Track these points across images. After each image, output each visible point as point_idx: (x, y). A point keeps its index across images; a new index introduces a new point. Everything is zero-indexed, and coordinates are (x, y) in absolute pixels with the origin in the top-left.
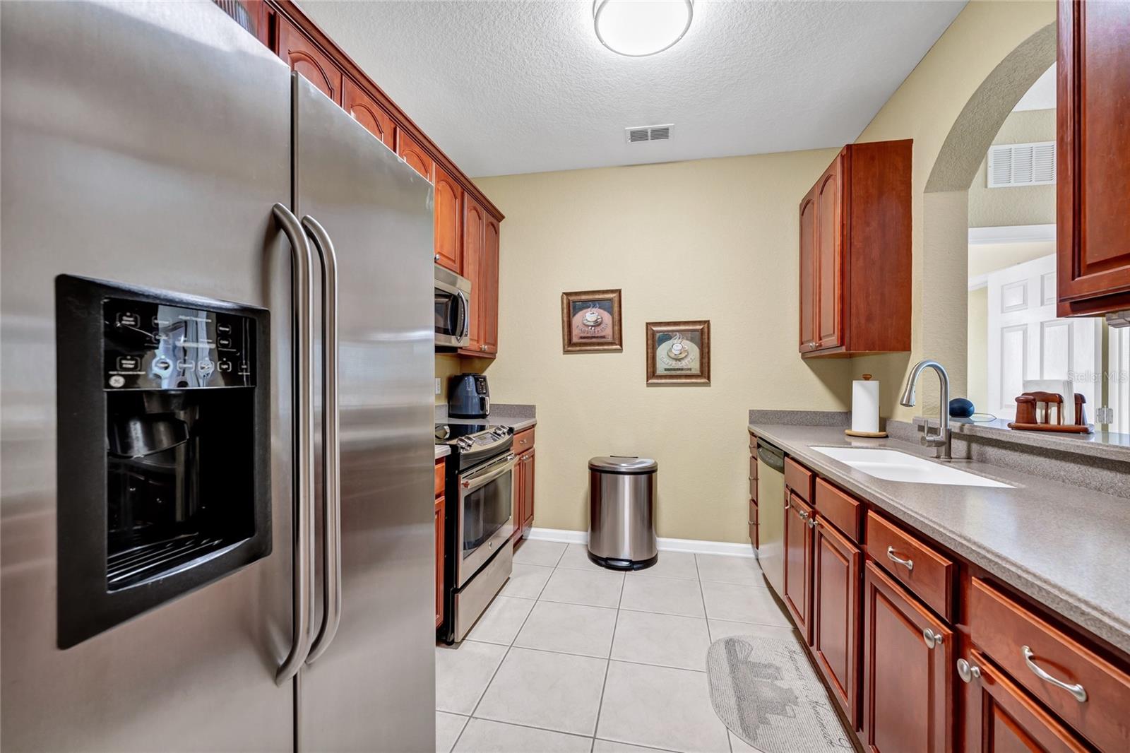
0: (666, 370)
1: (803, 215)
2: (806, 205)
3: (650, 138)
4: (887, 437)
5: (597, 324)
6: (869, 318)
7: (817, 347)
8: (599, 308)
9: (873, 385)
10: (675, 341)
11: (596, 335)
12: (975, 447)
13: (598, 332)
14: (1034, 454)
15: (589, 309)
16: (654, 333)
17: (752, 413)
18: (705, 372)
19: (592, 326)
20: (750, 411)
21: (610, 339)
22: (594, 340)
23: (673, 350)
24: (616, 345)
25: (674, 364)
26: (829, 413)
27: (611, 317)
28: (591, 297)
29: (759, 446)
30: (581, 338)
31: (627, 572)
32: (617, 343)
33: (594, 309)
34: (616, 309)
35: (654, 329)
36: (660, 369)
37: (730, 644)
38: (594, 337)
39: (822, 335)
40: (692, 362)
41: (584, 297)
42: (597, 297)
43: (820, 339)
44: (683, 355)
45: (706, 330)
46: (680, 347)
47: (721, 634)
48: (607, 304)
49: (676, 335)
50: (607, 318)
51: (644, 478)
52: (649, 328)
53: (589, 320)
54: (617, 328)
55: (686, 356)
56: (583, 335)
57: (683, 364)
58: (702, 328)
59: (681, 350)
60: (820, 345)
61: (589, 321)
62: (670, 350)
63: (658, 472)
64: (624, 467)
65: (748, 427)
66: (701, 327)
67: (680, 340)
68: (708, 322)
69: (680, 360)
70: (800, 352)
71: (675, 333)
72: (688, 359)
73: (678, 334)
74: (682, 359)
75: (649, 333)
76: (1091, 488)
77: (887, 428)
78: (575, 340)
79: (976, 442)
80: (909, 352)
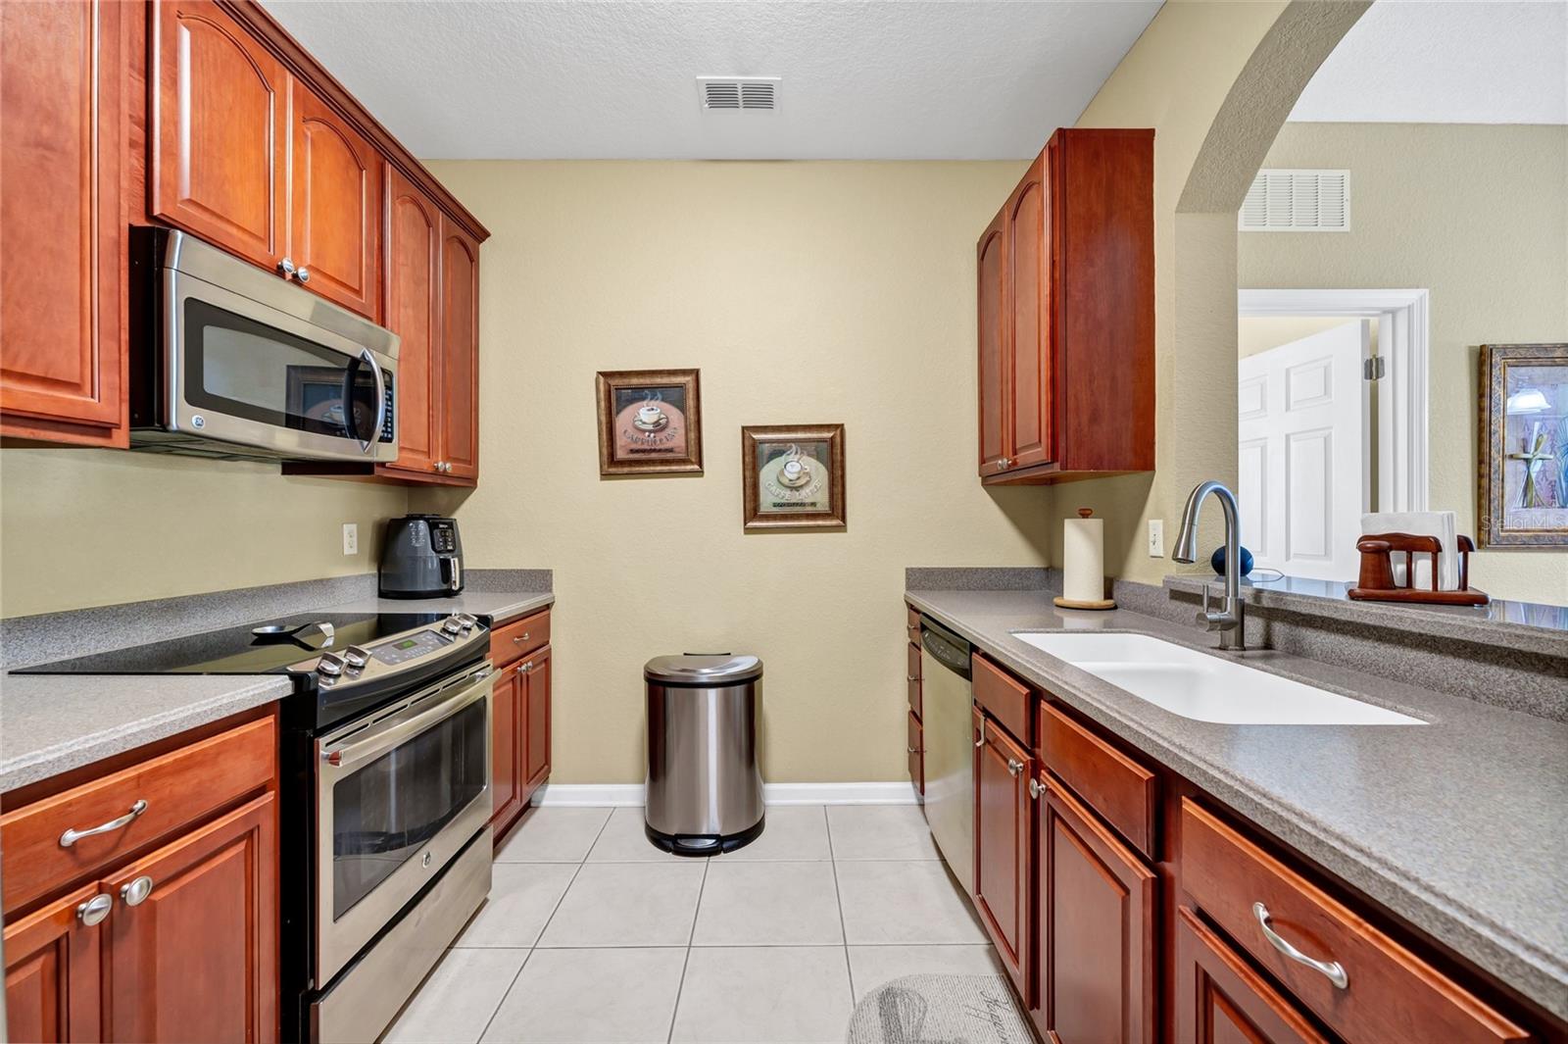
0: (775, 505)
1: (982, 258)
2: (988, 244)
3: (741, 103)
4: (1115, 608)
5: (659, 427)
6: (1095, 418)
7: (1009, 466)
8: (663, 400)
9: (1095, 524)
10: (790, 458)
11: (657, 448)
12: (1279, 628)
13: (663, 441)
14: (1406, 645)
15: (645, 403)
16: (755, 444)
17: (911, 573)
18: (837, 510)
19: (650, 432)
20: (907, 569)
21: (682, 456)
22: (654, 456)
23: (786, 473)
24: (692, 463)
25: (789, 496)
26: (1022, 569)
27: (682, 417)
28: (647, 381)
29: (924, 628)
30: (632, 451)
31: (713, 859)
32: (693, 460)
33: (653, 402)
34: (691, 403)
35: (755, 436)
36: (766, 503)
37: (888, 999)
38: (654, 451)
39: (1018, 446)
40: (817, 493)
41: (635, 381)
42: (659, 380)
43: (1015, 453)
44: (802, 482)
45: (838, 439)
46: (797, 467)
47: (871, 983)
48: (675, 393)
49: (791, 447)
50: (675, 416)
51: (739, 690)
52: (747, 435)
53: (644, 420)
54: (692, 435)
55: (808, 483)
56: (634, 446)
57: (805, 495)
58: (832, 438)
59: (799, 472)
60: (1015, 463)
61: (644, 423)
62: (782, 473)
63: (763, 678)
64: (706, 674)
65: (905, 596)
66: (831, 435)
67: (798, 456)
68: (840, 427)
69: (797, 489)
70: (980, 475)
71: (789, 445)
72: (811, 487)
73: (793, 445)
74: (801, 486)
75: (747, 443)
76: (1540, 715)
77: (1115, 594)
78: (621, 454)
79: (1282, 621)
80: (1149, 473)
